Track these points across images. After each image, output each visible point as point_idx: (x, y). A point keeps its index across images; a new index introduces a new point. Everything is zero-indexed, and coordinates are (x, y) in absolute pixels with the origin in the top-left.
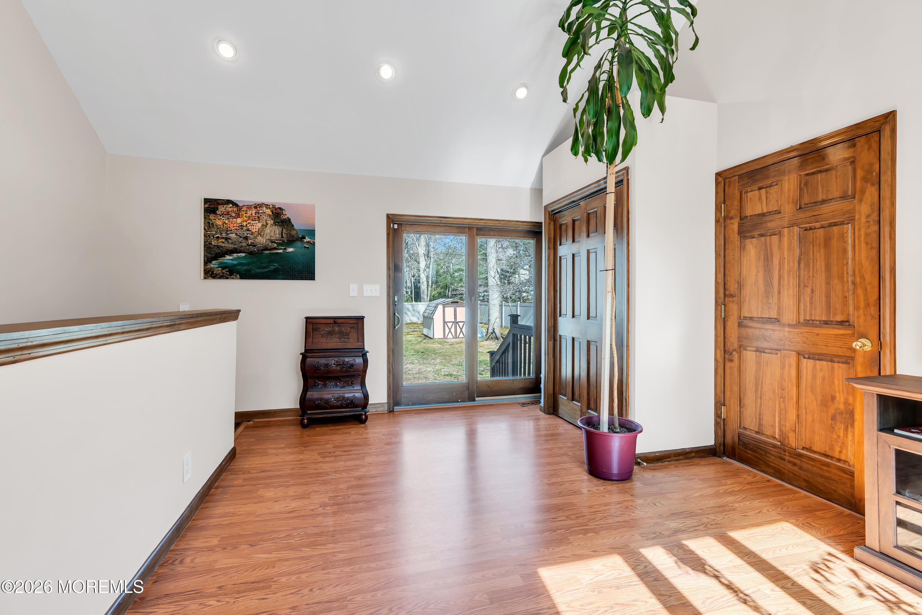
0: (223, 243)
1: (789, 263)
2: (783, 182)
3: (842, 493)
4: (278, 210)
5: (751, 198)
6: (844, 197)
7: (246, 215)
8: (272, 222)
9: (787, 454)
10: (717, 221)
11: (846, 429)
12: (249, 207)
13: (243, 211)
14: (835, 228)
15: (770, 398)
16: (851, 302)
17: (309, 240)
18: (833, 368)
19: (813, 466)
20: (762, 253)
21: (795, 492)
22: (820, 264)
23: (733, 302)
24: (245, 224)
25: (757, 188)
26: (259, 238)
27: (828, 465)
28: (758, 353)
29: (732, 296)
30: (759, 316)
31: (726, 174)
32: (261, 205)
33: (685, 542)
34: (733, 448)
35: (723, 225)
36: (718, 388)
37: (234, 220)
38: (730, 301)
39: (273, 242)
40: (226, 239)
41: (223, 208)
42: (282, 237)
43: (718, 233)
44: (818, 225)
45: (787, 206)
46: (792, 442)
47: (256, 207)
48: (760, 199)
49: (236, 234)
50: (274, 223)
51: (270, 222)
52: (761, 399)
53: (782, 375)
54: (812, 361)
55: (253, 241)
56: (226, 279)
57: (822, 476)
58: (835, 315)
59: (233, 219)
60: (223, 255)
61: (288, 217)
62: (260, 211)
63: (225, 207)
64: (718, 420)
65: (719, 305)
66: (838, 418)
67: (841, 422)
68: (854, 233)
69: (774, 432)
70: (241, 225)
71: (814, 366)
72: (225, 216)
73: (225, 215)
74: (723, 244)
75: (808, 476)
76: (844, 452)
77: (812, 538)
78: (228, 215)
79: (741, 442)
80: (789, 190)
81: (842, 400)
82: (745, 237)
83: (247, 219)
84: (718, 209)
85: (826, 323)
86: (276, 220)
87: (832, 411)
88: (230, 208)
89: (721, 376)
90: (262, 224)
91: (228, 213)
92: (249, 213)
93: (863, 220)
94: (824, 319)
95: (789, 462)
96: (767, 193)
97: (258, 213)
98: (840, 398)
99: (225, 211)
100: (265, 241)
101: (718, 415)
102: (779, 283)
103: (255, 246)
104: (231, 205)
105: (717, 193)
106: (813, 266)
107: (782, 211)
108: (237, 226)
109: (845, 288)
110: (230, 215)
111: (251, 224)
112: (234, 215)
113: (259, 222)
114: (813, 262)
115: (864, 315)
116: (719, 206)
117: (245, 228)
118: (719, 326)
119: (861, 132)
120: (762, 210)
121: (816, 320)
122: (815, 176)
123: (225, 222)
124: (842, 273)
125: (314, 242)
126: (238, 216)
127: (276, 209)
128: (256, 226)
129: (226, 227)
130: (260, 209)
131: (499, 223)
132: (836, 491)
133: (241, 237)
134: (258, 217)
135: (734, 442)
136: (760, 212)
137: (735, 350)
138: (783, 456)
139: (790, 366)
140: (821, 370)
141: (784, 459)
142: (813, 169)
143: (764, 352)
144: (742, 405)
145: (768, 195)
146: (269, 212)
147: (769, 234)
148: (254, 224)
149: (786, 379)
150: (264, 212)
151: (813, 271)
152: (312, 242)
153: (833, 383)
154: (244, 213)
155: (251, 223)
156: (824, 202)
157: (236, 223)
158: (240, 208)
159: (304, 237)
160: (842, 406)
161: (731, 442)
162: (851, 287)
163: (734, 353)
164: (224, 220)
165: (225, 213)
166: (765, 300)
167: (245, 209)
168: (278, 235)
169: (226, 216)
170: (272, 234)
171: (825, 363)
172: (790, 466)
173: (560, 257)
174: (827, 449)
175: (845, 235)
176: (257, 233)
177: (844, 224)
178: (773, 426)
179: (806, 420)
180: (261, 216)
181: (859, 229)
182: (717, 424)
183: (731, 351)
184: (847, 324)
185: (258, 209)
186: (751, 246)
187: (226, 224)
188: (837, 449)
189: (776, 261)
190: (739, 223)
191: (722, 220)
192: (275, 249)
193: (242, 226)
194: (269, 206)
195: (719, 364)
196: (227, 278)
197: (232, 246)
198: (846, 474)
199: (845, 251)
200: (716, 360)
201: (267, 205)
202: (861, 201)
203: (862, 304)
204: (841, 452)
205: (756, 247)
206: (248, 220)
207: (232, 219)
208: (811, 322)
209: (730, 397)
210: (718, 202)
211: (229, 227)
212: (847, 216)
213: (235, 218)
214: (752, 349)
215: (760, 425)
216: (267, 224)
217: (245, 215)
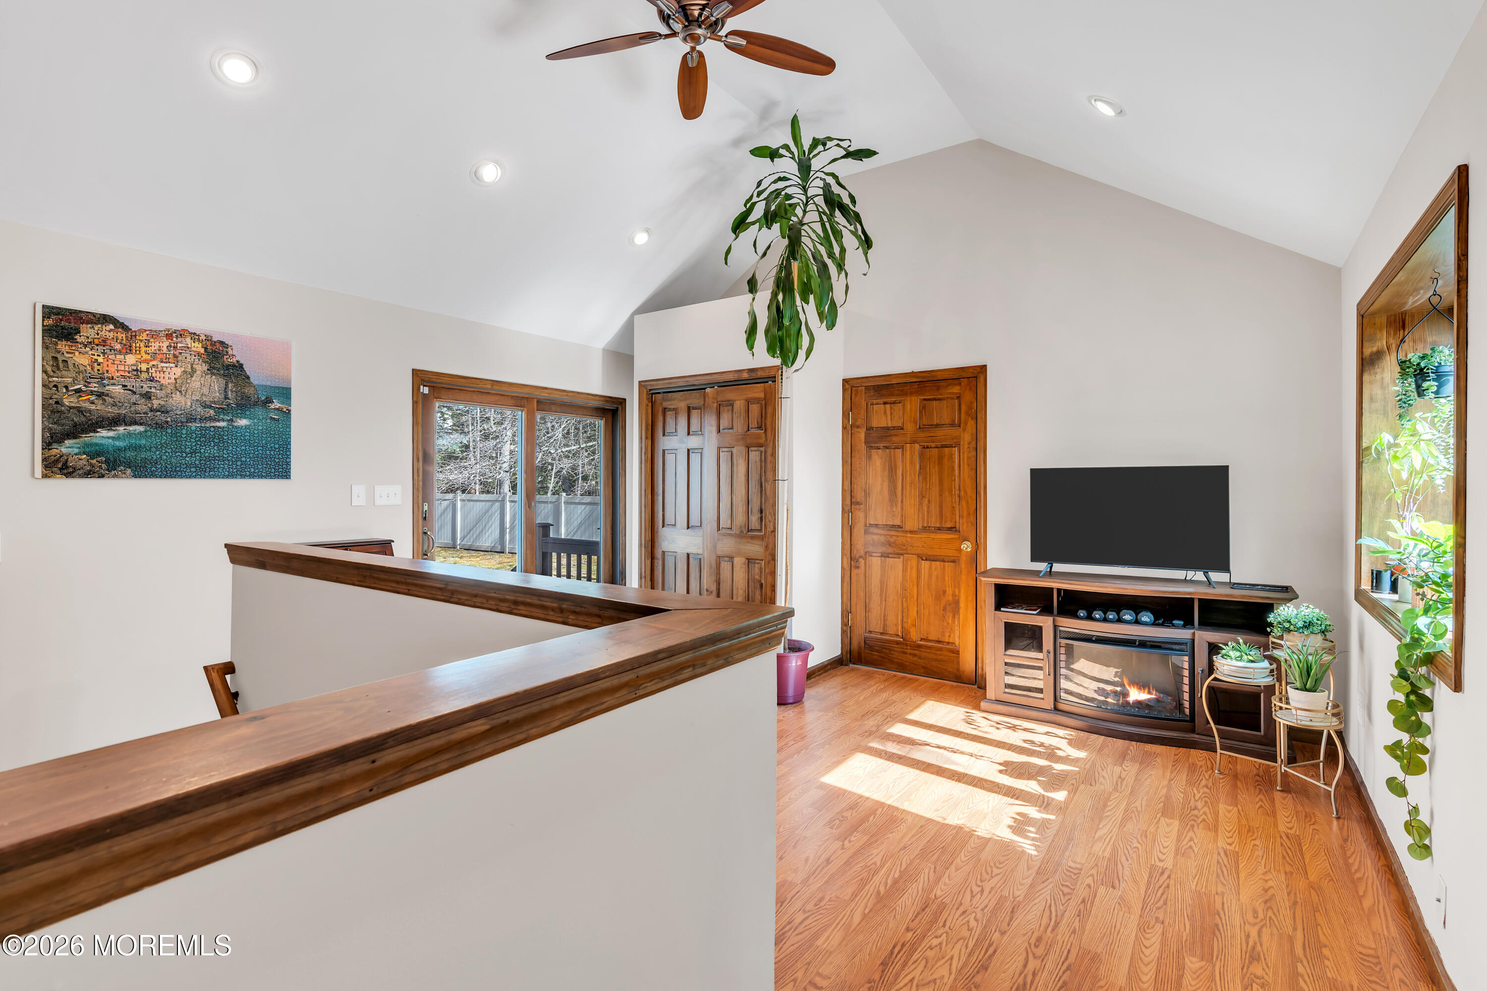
0: (93, 403)
1: (910, 475)
2: (906, 402)
3: (951, 670)
4: (218, 345)
5: (876, 411)
6: (952, 425)
7: (148, 349)
8: (205, 367)
9: (909, 648)
10: (844, 428)
11: (954, 617)
12: (154, 334)
13: (141, 341)
14: (946, 449)
15: (894, 600)
16: (957, 512)
17: (280, 405)
18: (944, 566)
19: (929, 653)
20: (887, 464)
21: (917, 680)
22: (935, 479)
23: (859, 509)
24: (144, 367)
25: (882, 402)
26: (177, 397)
27: (940, 649)
28: (883, 558)
29: (858, 503)
30: (885, 523)
31: (853, 382)
32: (182, 334)
33: (888, 731)
34: (859, 654)
35: (850, 432)
36: (845, 596)
37: (118, 356)
38: (856, 509)
39: (205, 406)
40: (100, 395)
41: (93, 331)
42: (226, 398)
43: (845, 440)
44: (933, 445)
45: (909, 425)
46: (914, 636)
47: (169, 336)
48: (885, 413)
49: (124, 386)
50: (208, 370)
51: (201, 368)
52: (885, 601)
53: (904, 577)
54: (929, 562)
55: (163, 403)
56: (99, 477)
57: (936, 660)
58: (946, 522)
59: (115, 354)
60: (94, 426)
61: (238, 362)
62: (179, 345)
63: (96, 329)
64: (845, 628)
65: (846, 512)
66: (948, 608)
67: (950, 611)
68: (960, 456)
69: (897, 630)
70: (135, 368)
71: (930, 568)
72: (96, 347)
73: (97, 345)
74: (850, 450)
75: (925, 663)
76: (952, 636)
77: (952, 706)
78: (104, 346)
79: (866, 646)
80: (911, 410)
81: (951, 593)
82: (871, 448)
83: (149, 357)
84: (845, 415)
85: (939, 529)
86: (212, 365)
87: (943, 603)
88: (109, 331)
89: (848, 583)
90: (183, 369)
91: (104, 342)
92: (155, 346)
93: (966, 446)
94: (938, 526)
95: (910, 654)
96: (891, 408)
97: (174, 347)
98: (949, 591)
99: (96, 336)
100: (189, 404)
101: (844, 624)
102: (902, 493)
103: (167, 412)
104: (111, 327)
105: (844, 399)
106: (930, 480)
107: (905, 428)
108: (125, 371)
109: (953, 500)
110: (108, 347)
111: (158, 368)
112: (118, 347)
113: (176, 366)
114: (930, 476)
115: (967, 522)
116: (846, 413)
117: (144, 376)
118: (845, 533)
119: (965, 375)
120: (887, 424)
121: (932, 527)
122: (931, 402)
123: (97, 360)
124: (951, 488)
125: (290, 411)
126: (128, 349)
127: (214, 344)
128: (171, 374)
129: (98, 370)
130: (179, 339)
131: (567, 395)
132: (946, 670)
133: (134, 393)
134: (175, 356)
135: (860, 648)
136: (885, 426)
137: (861, 557)
138: (905, 650)
139: (911, 569)
140: (936, 569)
141: (906, 653)
142: (930, 396)
143: (888, 557)
144: (867, 610)
145: (892, 411)
146: (198, 347)
147: (893, 447)
148: (165, 369)
149: (908, 580)
150: (188, 348)
151: (930, 484)
152: (285, 410)
153: (944, 580)
154: (142, 345)
155: (159, 366)
156: (937, 426)
157: (123, 363)
158: (134, 334)
159: (269, 401)
160: (951, 598)
161: (857, 648)
162: (957, 499)
163: (861, 560)
164: (94, 355)
165: (96, 341)
166: (889, 509)
167: (144, 336)
168: (218, 394)
169: (100, 348)
170: (205, 390)
171: (938, 563)
172: (911, 657)
173: (664, 451)
174: (940, 636)
175: (953, 456)
176: (172, 388)
177: (952, 447)
178: (896, 625)
179: (924, 615)
180: (181, 353)
181: (963, 453)
182: (843, 632)
183: (857, 558)
184: (954, 529)
185: (175, 339)
186: (876, 456)
187: (99, 365)
188: (947, 634)
189: (899, 473)
190: (866, 433)
191: (849, 427)
192: (210, 419)
193: (137, 370)
194: (199, 336)
195: (846, 571)
196: (102, 476)
197: (116, 411)
198: (954, 653)
199: (953, 469)
200: (842, 567)
201: (195, 334)
202: (964, 430)
203: (965, 514)
204: (949, 636)
205: (881, 458)
206: (151, 361)
207: (114, 356)
208: (928, 528)
209: (856, 604)
210: (845, 409)
211: (107, 371)
212: (955, 441)
213: (120, 352)
214: (877, 554)
215: (885, 625)
216: (194, 371)
217: (143, 349)
